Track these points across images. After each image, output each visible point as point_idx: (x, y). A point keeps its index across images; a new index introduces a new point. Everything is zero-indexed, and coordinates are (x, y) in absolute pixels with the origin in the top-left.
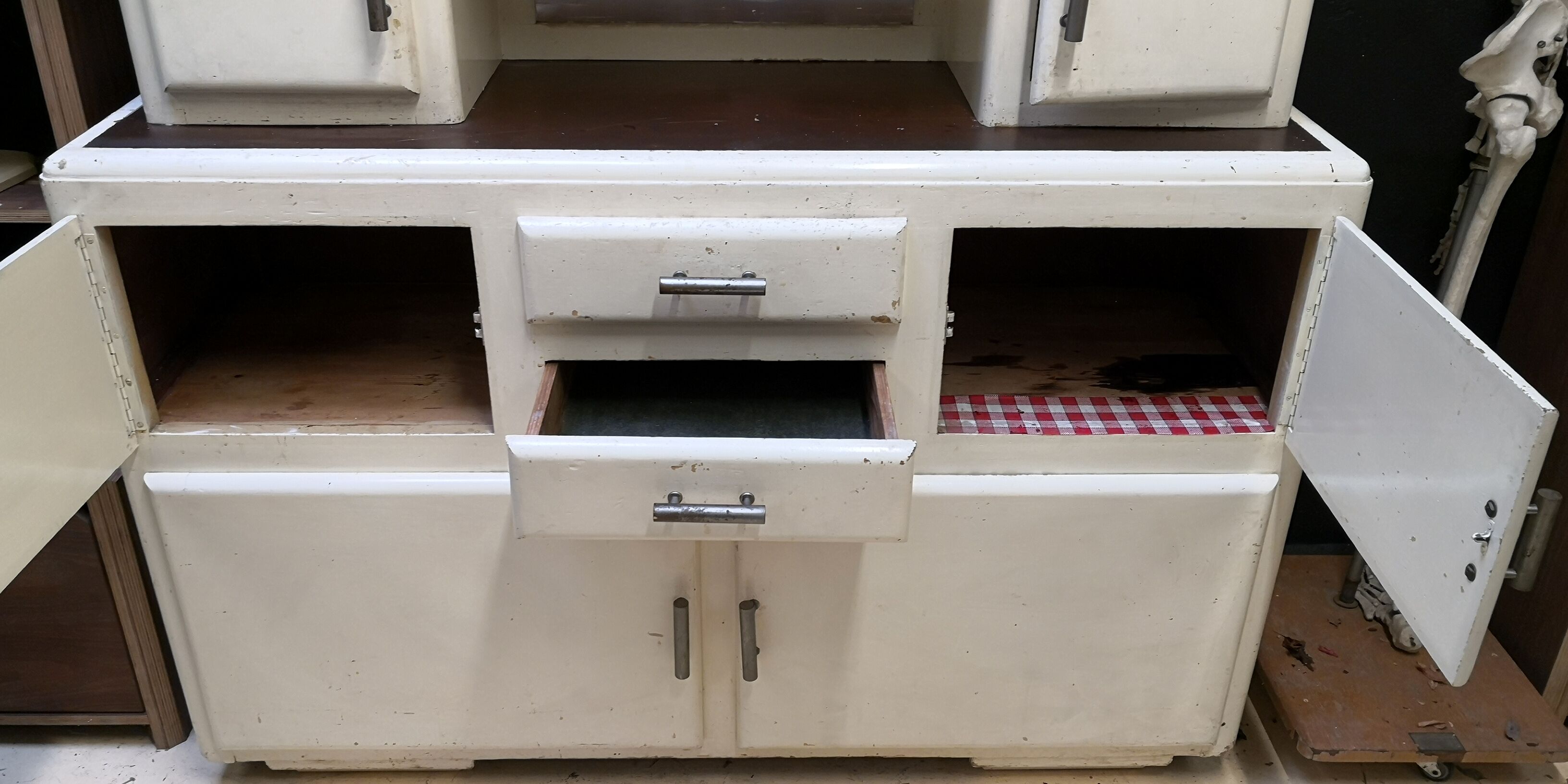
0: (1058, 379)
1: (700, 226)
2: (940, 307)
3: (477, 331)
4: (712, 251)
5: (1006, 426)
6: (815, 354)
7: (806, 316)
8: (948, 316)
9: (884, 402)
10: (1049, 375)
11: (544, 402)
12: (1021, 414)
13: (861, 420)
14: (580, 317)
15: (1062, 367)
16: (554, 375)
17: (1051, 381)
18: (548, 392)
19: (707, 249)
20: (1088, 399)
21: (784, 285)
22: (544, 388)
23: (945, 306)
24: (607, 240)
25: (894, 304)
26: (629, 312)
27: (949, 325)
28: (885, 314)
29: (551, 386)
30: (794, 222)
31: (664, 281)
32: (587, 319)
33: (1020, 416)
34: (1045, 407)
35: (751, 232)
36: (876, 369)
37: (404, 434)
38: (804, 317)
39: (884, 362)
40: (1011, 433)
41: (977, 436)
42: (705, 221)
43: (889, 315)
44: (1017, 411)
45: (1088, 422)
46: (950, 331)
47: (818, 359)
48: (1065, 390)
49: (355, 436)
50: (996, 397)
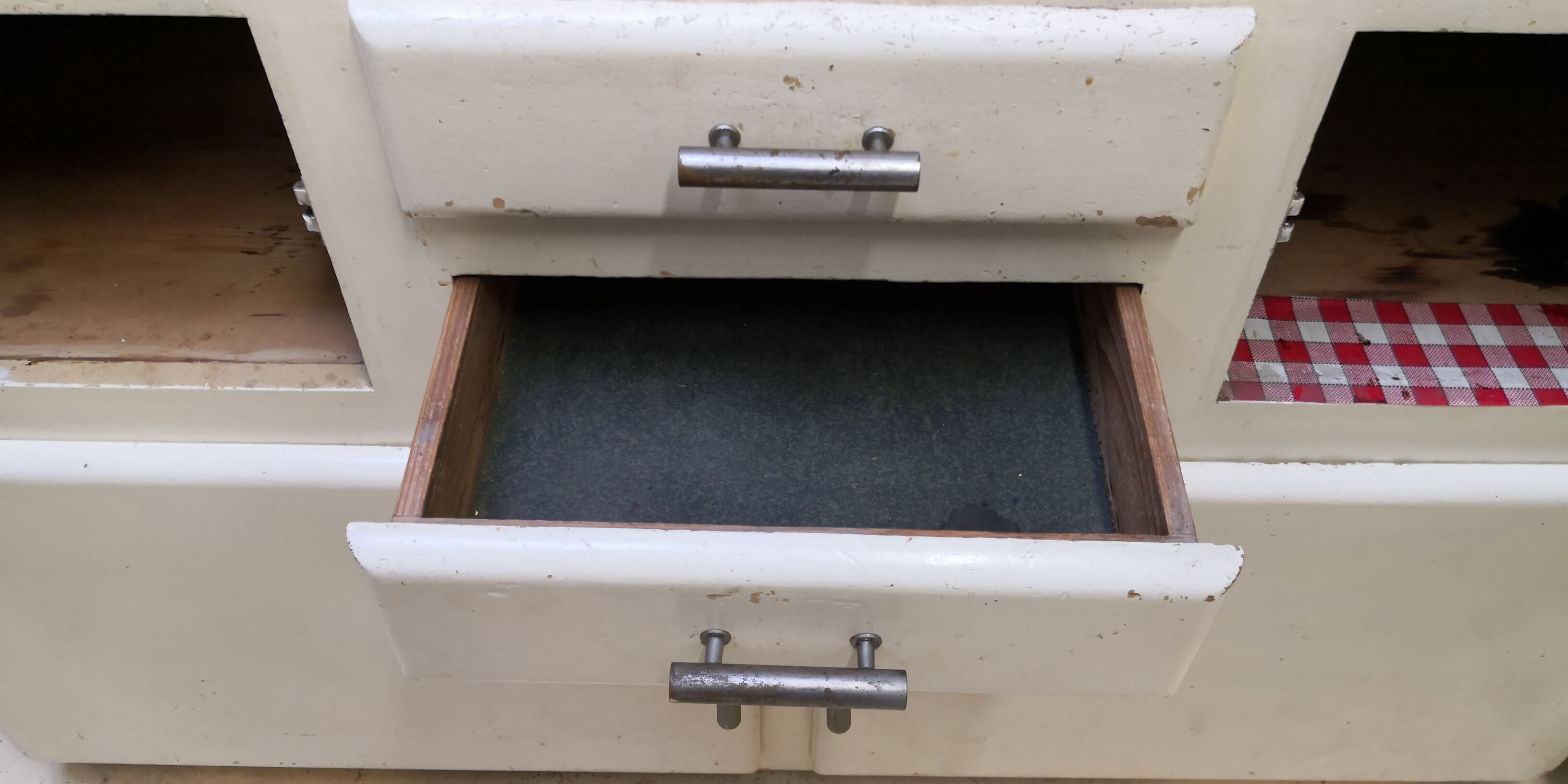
0: (1419, 255)
1: (772, 25)
2: (1280, 191)
3: (306, 218)
4: (798, 84)
5: (1344, 380)
6: (1000, 271)
7: (994, 215)
8: (1292, 205)
9: (1150, 403)
10: (1400, 245)
11: (444, 397)
12: (1365, 347)
13: (1074, 378)
14: (511, 211)
15: (1419, 223)
16: (470, 313)
17: (1406, 261)
18: (454, 365)
19: (787, 79)
20: (1484, 310)
21: (954, 154)
22: (446, 354)
23: (1291, 186)
24: (557, 59)
25: (1191, 195)
26: (616, 203)
27: (1289, 219)
28: (1168, 212)
29: (462, 345)
30: (992, 19)
31: (691, 160)
32: (525, 214)
33: (1363, 351)
34: (1405, 327)
35: (891, 43)
36: (1123, 300)
37: (206, 388)
38: (992, 217)
39: (1140, 287)
40: (1357, 400)
41: (1291, 405)
42: (782, 13)
43: (1175, 215)
44: (1355, 340)
45: (1496, 370)
46: (1288, 231)
47: (1005, 280)
48: (1436, 283)
49: (115, 389)
50: (1314, 303)
